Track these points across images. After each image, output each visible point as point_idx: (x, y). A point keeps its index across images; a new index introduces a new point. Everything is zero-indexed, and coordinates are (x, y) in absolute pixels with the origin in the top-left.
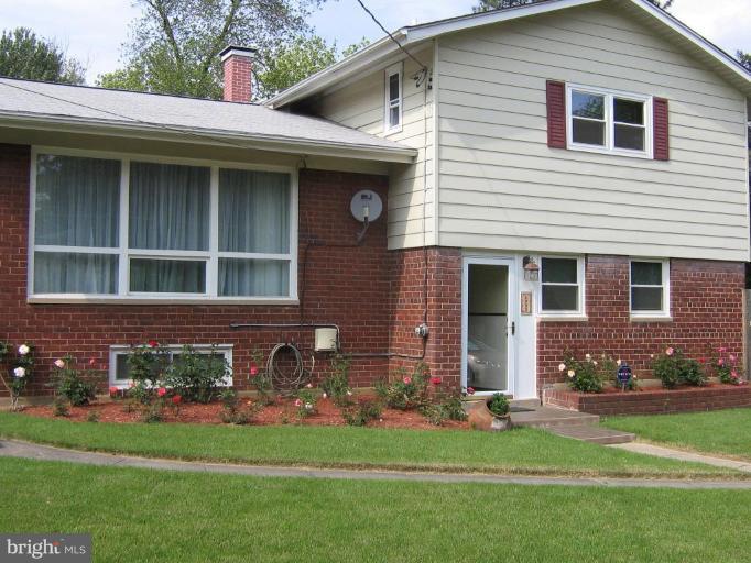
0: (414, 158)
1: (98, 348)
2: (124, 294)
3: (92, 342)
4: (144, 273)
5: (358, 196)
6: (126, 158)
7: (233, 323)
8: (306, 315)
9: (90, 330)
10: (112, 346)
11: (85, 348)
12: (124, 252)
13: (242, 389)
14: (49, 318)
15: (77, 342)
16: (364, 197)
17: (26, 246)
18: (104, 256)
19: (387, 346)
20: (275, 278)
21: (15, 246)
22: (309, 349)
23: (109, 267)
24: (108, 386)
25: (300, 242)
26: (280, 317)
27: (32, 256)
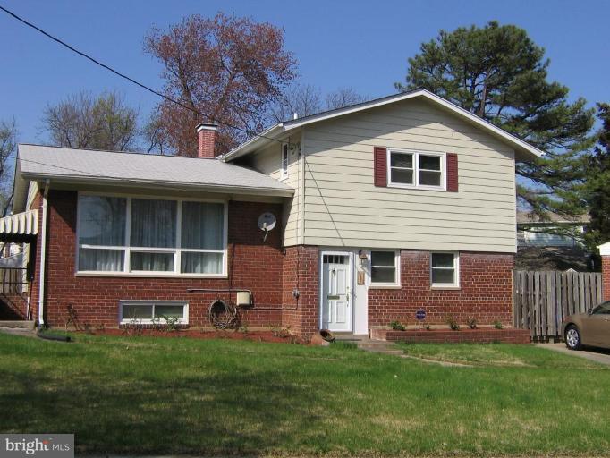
0: (293, 194)
1: (113, 301)
2: (127, 272)
3: (109, 298)
4: (138, 259)
5: (262, 216)
6: (129, 197)
7: (189, 288)
8: (231, 283)
9: (109, 291)
10: (121, 301)
11: (106, 301)
12: (128, 250)
13: (194, 325)
14: (86, 284)
15: (101, 297)
16: (266, 216)
17: (75, 245)
18: (117, 251)
19: (281, 303)
20: (215, 263)
21: (69, 245)
22: (233, 304)
23: (120, 257)
24: (118, 322)
25: (229, 242)
26: (217, 285)
27: (78, 250)
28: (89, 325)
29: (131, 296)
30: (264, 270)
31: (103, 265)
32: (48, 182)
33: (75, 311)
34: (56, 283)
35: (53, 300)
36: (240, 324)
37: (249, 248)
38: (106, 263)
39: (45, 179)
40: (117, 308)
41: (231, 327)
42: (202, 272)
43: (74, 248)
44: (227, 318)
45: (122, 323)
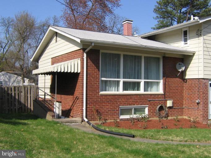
1: (117, 107)
2: (121, 91)
3: (115, 105)
4: (127, 86)
5: (178, 64)
6: (122, 53)
7: (148, 99)
8: (165, 96)
9: (115, 102)
10: (120, 106)
11: (113, 107)
13: (150, 117)
14: (105, 98)
15: (111, 105)
16: (179, 64)
17: (99, 78)
18: (115, 81)
19: (183, 105)
20: (156, 86)
21: (97, 78)
22: (166, 106)
23: (116, 84)
24: (119, 117)
25: (164, 77)
26: (159, 97)
27: (100, 80)
28: (106, 120)
29: (124, 104)
30: (177, 90)
31: (109, 88)
32: (93, 44)
33: (100, 113)
34: (91, 98)
35: (90, 108)
36: (168, 116)
37: (171, 79)
38: (111, 87)
39: (92, 43)
40: (118, 110)
41: (165, 118)
42: (151, 91)
43: (99, 80)
44: (163, 113)
45: (120, 118)
